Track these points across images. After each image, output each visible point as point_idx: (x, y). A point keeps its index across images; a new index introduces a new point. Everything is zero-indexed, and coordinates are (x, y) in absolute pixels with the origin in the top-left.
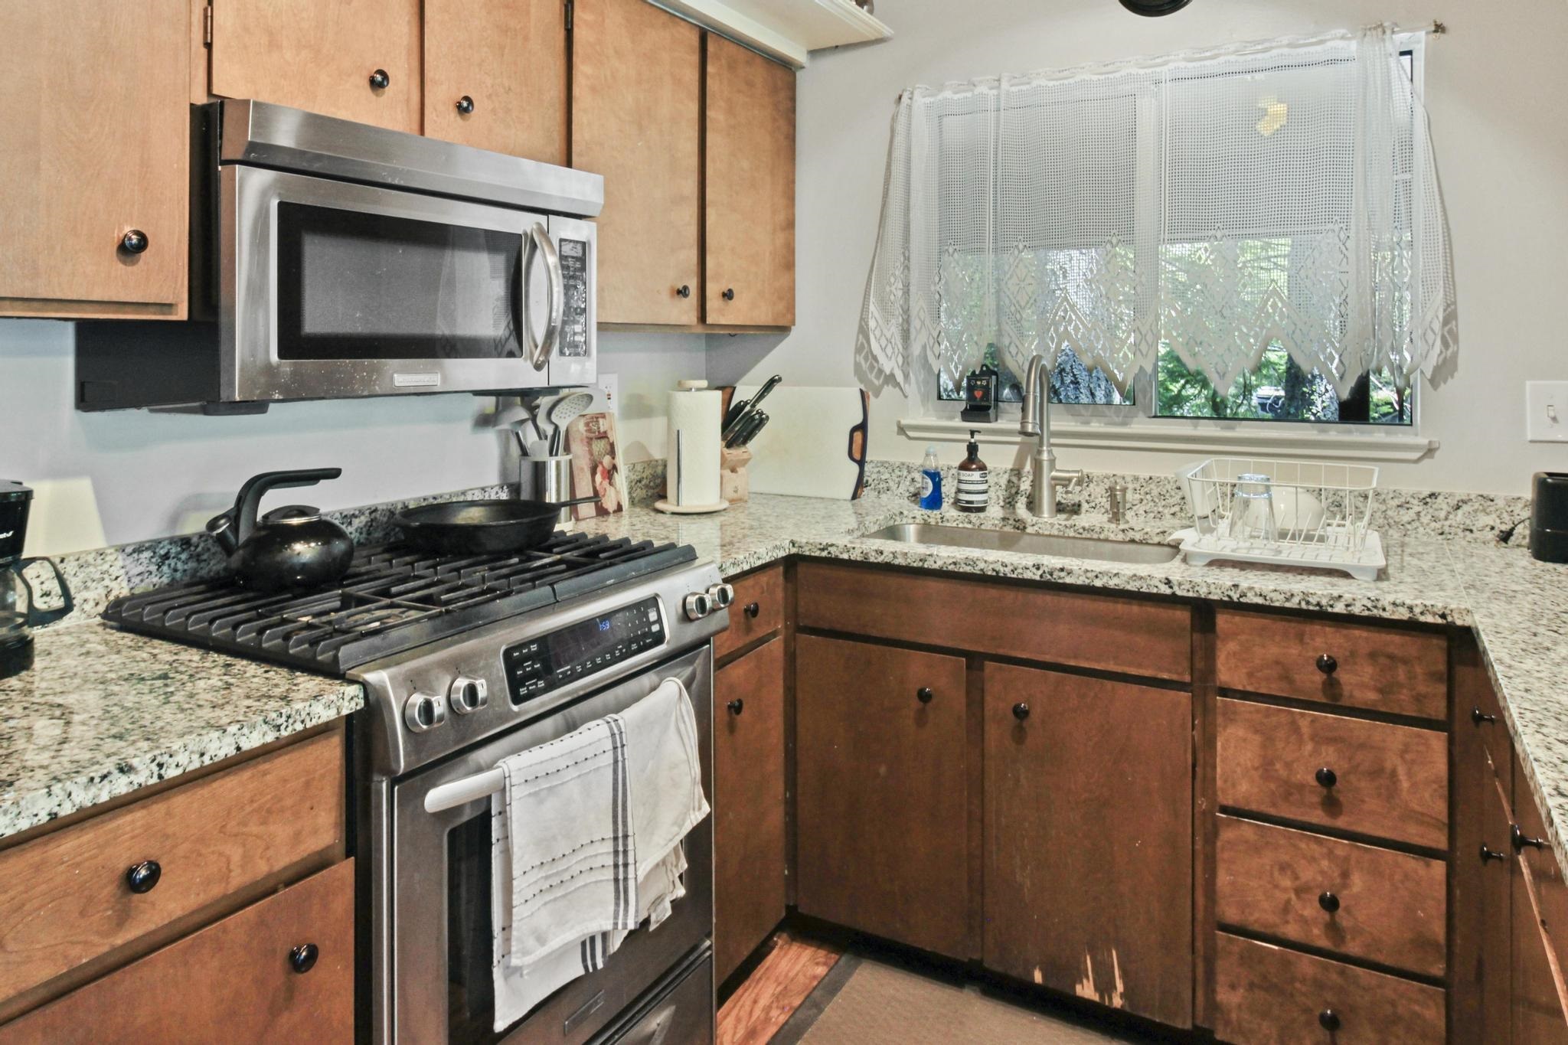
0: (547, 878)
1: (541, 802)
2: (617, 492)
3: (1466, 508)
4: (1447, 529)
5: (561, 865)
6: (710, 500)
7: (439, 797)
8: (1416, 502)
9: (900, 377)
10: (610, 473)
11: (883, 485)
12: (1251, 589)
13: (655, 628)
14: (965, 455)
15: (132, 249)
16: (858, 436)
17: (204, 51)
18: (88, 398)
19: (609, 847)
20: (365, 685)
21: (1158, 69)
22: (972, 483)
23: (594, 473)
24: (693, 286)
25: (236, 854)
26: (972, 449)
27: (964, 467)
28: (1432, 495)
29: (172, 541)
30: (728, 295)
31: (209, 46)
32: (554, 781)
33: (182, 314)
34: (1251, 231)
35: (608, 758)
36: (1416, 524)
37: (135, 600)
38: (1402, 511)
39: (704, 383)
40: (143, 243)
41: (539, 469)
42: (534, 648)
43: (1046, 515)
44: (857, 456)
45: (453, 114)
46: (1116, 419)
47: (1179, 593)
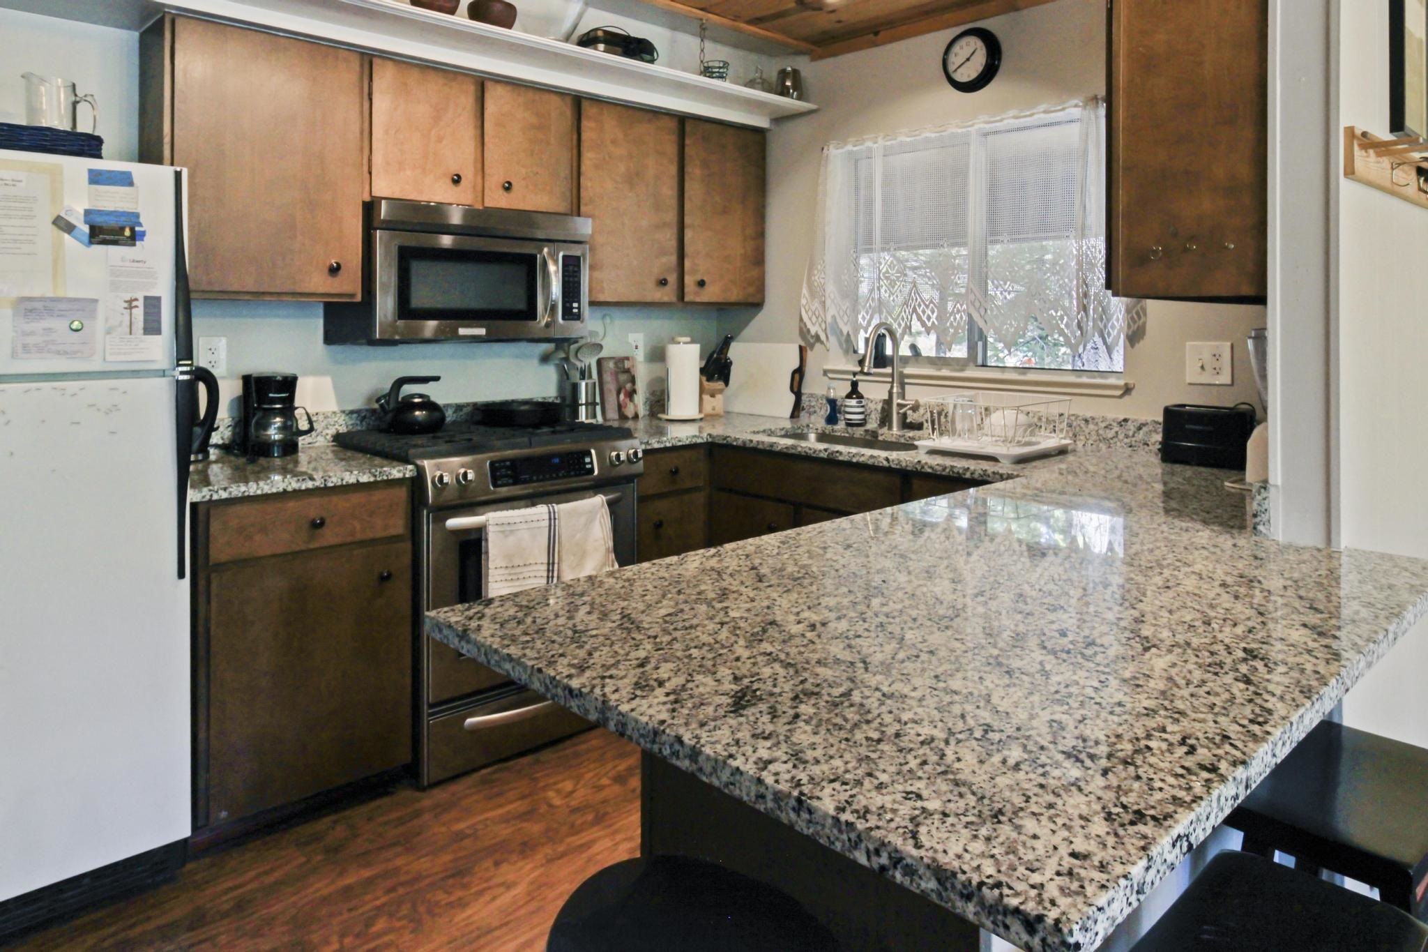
0: (510, 574)
1: (506, 536)
2: (636, 406)
3: (1145, 429)
4: (1133, 443)
5: (518, 570)
6: (693, 413)
7: (454, 522)
8: (1115, 424)
9: (823, 337)
10: (631, 394)
11: (812, 410)
12: (926, 463)
13: (589, 466)
14: (849, 389)
15: (334, 270)
16: (797, 376)
17: (368, 175)
18: (330, 339)
19: (545, 567)
20: (417, 466)
21: (969, 129)
22: (851, 407)
23: (618, 393)
24: (672, 279)
25: (358, 526)
26: (854, 385)
27: (849, 396)
28: (1126, 420)
29: (367, 410)
30: (701, 284)
31: (370, 173)
32: (513, 527)
33: (359, 298)
34: (1022, 236)
35: (546, 523)
36: (1115, 440)
37: (349, 434)
38: (1108, 431)
39: (688, 339)
40: (339, 267)
41: (575, 388)
42: (508, 463)
43: (895, 428)
44: (795, 390)
45: (501, 191)
46: (957, 368)
47: (893, 466)
